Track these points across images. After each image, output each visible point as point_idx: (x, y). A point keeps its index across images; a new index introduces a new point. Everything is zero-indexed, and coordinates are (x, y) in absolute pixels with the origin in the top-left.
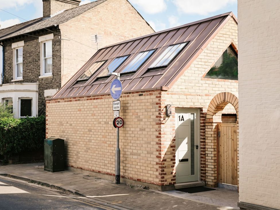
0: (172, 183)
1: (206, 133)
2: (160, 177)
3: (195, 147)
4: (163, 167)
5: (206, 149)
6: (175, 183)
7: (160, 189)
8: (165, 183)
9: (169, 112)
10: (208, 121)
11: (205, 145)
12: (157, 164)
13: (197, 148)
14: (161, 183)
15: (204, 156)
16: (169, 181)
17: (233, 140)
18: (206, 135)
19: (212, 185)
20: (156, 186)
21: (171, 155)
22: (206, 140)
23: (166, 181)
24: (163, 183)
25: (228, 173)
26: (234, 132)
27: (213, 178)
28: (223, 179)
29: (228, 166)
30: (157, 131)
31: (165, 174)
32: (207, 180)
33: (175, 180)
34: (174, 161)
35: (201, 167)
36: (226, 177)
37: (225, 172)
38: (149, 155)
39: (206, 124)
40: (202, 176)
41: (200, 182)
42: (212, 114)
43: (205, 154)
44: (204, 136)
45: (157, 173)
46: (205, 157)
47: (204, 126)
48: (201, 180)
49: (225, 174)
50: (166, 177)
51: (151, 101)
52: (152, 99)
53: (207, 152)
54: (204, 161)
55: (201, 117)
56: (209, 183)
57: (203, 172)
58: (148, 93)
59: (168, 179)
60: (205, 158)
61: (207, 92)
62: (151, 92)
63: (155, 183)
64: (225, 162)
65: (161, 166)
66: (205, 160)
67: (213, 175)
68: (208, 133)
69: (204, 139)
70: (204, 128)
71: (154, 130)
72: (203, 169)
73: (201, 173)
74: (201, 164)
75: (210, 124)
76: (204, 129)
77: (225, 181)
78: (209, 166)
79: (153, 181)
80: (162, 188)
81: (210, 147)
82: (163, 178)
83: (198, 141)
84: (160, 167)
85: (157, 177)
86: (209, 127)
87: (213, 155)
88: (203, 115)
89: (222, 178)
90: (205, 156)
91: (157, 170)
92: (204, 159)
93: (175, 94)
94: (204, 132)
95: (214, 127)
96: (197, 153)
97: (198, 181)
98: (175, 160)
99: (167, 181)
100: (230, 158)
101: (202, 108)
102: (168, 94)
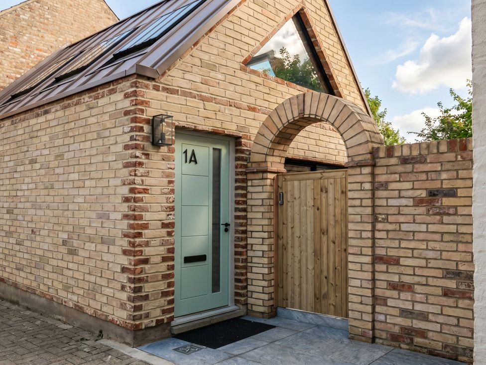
0: (163, 320)
1: (249, 196)
2: (129, 305)
3: (222, 228)
4: (140, 280)
5: (249, 234)
6: (172, 318)
7: (129, 339)
8: (145, 322)
9: (158, 136)
10: (254, 167)
11: (246, 225)
12: (124, 270)
13: (226, 230)
14: (132, 322)
15: (242, 248)
16: (157, 314)
17: (318, 209)
18: (249, 202)
19: (263, 313)
20: (119, 331)
21: (162, 248)
22: (248, 213)
23: (147, 316)
24: (137, 322)
25: (304, 286)
26: (322, 190)
27: (266, 297)
28: (289, 298)
29: (304, 269)
30: (124, 184)
31: (146, 298)
32: (250, 301)
33: (171, 310)
34: (171, 263)
35: (236, 274)
36: (297, 294)
37: (297, 283)
38: (105, 248)
39: (250, 176)
40: (237, 294)
41: (232, 307)
42: (265, 151)
43: (245, 246)
44: (245, 203)
45: (124, 296)
46: (247, 251)
47: (245, 181)
48: (237, 302)
49: (297, 290)
50: (148, 306)
51: (111, 108)
52: (115, 103)
53: (250, 241)
54: (242, 262)
55: (237, 159)
56: (255, 308)
57: (240, 284)
58: (106, 90)
59: (154, 310)
60: (247, 254)
61: (251, 100)
62: (112, 87)
63: (118, 323)
64: (297, 260)
65: (133, 276)
66: (247, 259)
67: (266, 290)
68: (255, 196)
69: (245, 210)
70: (244, 185)
71: (118, 182)
72: (240, 279)
73: (236, 287)
74: (236, 267)
75: (260, 176)
76: (245, 188)
77: (297, 304)
78: (254, 270)
79: (113, 314)
80: (135, 338)
81: (260, 228)
82: (137, 308)
83: (227, 213)
84: (131, 281)
85: (123, 306)
86: (256, 182)
87: (265, 248)
88: (243, 155)
89: (287, 295)
90: (244, 250)
91: (123, 288)
92: (244, 257)
93: (174, 92)
94: (245, 196)
95: (268, 182)
96: (227, 242)
97: (227, 306)
98: (172, 259)
99: (152, 315)
100: (310, 250)
101: (240, 137)
102: (156, 88)
